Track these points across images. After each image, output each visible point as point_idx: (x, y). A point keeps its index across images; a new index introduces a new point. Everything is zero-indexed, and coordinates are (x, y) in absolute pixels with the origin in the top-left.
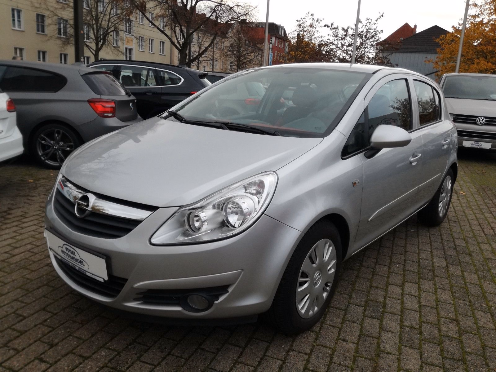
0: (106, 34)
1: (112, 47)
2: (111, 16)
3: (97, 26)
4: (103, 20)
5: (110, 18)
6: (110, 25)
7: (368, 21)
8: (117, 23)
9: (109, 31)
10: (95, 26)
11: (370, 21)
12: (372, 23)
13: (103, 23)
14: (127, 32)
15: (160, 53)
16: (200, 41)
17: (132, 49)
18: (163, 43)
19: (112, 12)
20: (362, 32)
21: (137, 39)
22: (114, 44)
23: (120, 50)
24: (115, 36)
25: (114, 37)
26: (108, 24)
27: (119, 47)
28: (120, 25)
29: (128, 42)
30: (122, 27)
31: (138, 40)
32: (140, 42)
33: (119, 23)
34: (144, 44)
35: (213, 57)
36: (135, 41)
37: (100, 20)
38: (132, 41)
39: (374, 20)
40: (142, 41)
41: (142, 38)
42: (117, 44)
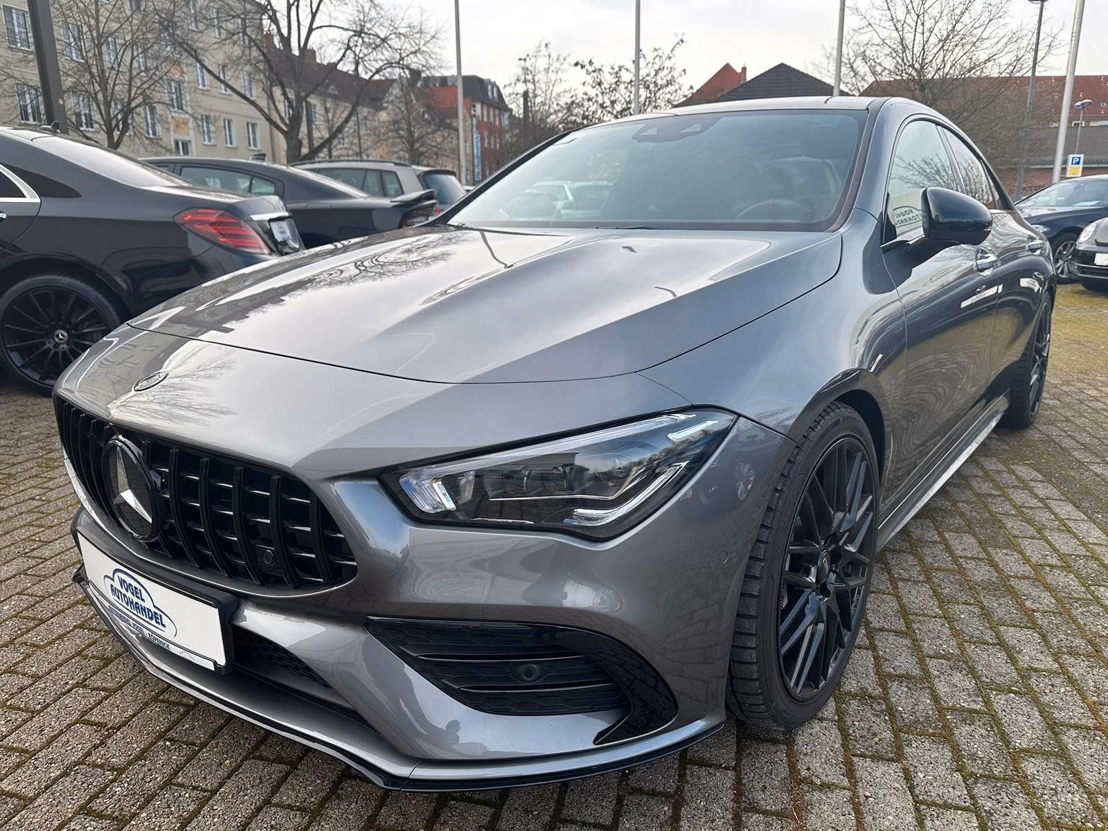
0: (128, 111)
1: (144, 139)
2: (134, 73)
3: (105, 97)
4: (117, 82)
5: (131, 79)
6: (133, 92)
7: (656, 53)
8: (148, 88)
9: (133, 105)
10: (100, 96)
11: (660, 53)
12: (664, 57)
13: (117, 88)
14: (173, 106)
15: (250, 145)
16: (330, 116)
17: (190, 141)
18: (254, 125)
19: (135, 64)
20: (648, 75)
21: (196, 119)
22: (148, 134)
23: (161, 143)
24: (149, 116)
25: (146, 117)
26: (130, 91)
27: (161, 139)
28: (154, 90)
29: (177, 126)
30: (161, 94)
31: (200, 123)
32: (205, 124)
33: (152, 87)
34: (212, 128)
35: (360, 148)
36: (191, 124)
37: (111, 82)
38: (186, 123)
39: (667, 52)
40: (207, 123)
41: (207, 118)
42: (154, 134)
